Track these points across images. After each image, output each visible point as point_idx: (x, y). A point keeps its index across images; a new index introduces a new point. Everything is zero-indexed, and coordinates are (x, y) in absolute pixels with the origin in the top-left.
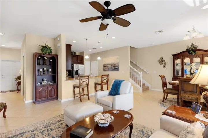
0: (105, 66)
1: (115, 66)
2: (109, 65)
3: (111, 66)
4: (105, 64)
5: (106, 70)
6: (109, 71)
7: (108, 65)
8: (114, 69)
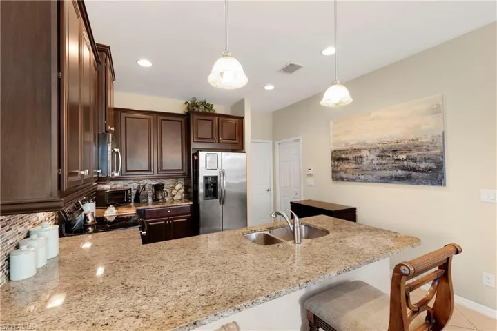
0: (340, 159)
1: (414, 154)
2: (364, 153)
3: (381, 157)
4: (340, 148)
5: (345, 176)
6: (365, 181)
7: (359, 150)
8: (400, 173)
